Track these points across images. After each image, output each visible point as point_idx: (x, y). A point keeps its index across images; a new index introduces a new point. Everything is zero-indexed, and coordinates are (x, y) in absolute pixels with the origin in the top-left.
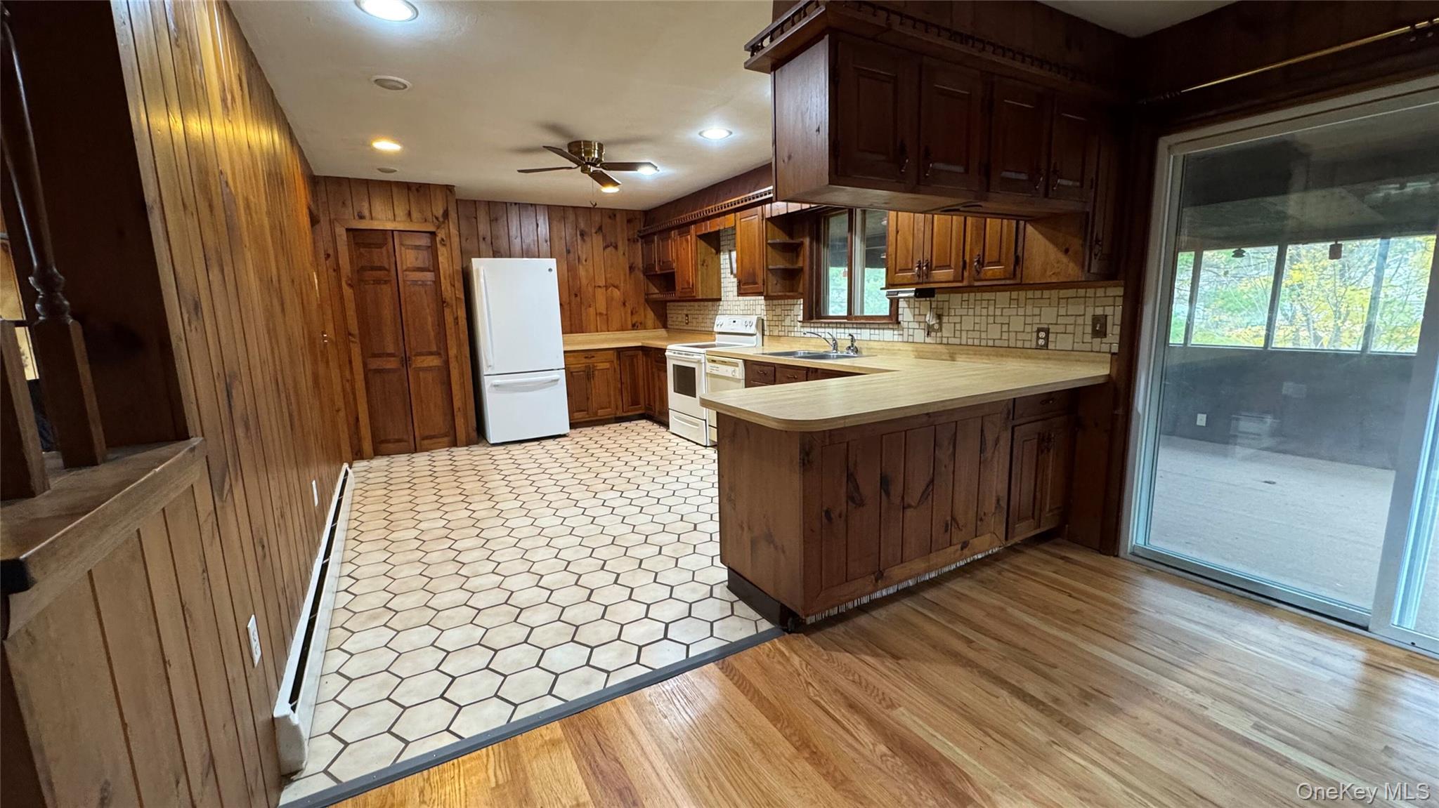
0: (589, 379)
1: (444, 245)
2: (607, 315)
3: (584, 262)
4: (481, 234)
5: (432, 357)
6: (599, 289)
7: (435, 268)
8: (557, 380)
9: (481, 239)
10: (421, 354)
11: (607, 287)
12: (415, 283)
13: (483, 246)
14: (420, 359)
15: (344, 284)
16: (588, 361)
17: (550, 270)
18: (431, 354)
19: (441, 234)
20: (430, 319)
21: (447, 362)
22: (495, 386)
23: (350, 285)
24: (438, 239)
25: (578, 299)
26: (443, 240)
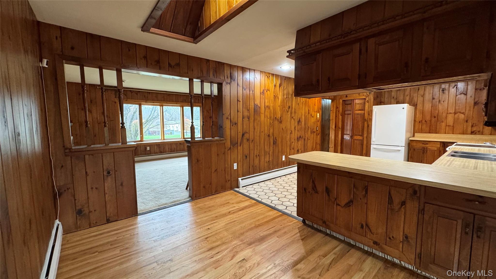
0: (423, 153)
1: (368, 102)
2: (453, 126)
3: (442, 102)
4: (393, 96)
5: (360, 136)
6: (450, 115)
7: (364, 110)
8: (400, 150)
9: (392, 98)
10: (356, 135)
11: (455, 113)
12: (358, 114)
13: (393, 100)
14: (356, 136)
15: (340, 115)
16: (423, 145)
17: (403, 108)
18: (359, 135)
19: (367, 99)
20: (361, 125)
21: (363, 138)
22: (375, 148)
23: (341, 115)
24: (366, 100)
25: (436, 119)
26: (367, 101)
